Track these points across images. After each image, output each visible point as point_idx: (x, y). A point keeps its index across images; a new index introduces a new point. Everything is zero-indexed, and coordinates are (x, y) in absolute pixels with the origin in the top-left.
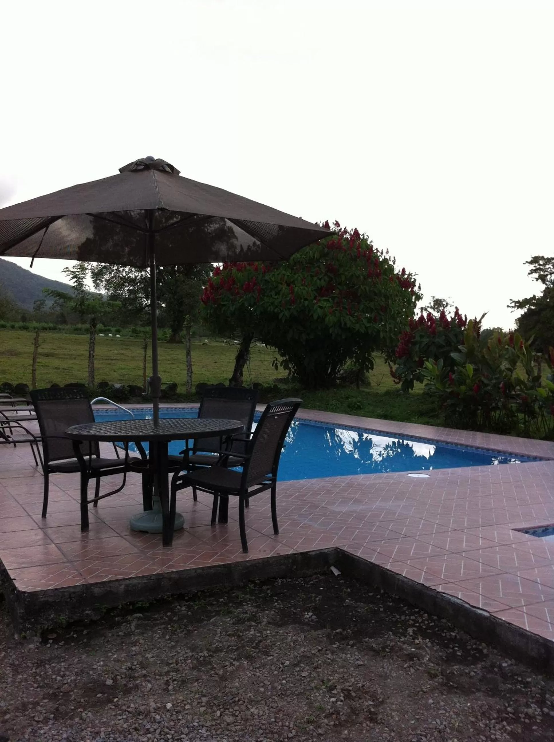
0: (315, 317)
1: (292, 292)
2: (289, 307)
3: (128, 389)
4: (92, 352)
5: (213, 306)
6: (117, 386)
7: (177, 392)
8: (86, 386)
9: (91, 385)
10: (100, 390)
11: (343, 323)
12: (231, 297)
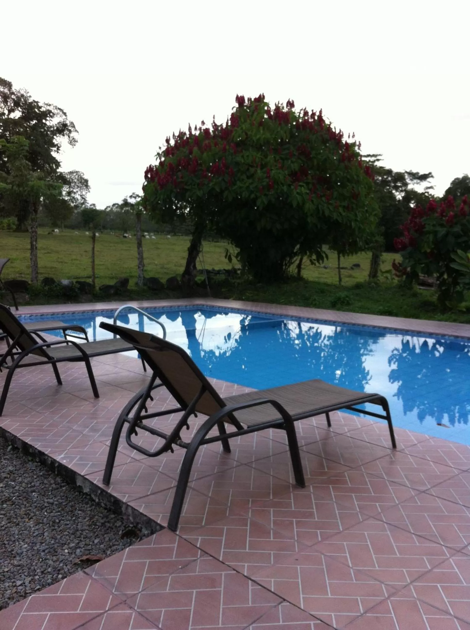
0: (295, 204)
1: (268, 177)
2: (267, 193)
3: (78, 286)
4: (34, 243)
5: (175, 190)
6: (65, 282)
7: (128, 288)
8: (30, 282)
9: (35, 282)
10: (47, 288)
11: (321, 212)
12: (198, 181)
